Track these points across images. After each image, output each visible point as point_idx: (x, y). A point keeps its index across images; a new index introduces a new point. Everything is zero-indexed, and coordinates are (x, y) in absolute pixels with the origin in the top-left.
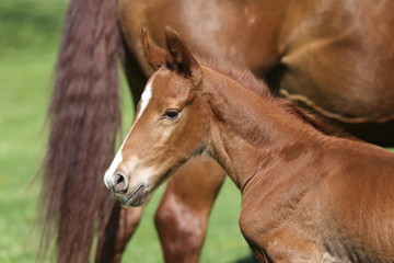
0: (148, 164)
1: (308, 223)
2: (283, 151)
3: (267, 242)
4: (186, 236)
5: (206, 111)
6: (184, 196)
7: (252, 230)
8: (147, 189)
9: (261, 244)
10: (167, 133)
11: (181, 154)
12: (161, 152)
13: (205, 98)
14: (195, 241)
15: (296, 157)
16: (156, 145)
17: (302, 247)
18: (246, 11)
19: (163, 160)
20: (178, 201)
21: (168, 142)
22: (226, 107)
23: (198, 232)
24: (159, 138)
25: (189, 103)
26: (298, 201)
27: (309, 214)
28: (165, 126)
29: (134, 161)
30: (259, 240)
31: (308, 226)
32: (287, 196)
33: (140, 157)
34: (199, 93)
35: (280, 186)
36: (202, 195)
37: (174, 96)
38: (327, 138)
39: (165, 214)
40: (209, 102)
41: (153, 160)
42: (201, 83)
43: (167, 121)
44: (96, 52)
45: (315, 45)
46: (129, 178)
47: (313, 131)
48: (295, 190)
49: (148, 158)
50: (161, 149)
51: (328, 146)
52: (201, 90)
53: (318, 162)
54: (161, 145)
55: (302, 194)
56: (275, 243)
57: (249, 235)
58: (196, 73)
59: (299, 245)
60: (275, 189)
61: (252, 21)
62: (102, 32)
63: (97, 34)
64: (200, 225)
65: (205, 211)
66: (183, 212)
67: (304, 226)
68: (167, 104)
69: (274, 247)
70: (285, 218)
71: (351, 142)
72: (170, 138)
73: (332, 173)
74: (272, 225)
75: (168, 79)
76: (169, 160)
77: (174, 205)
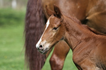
0: (49, 42)
1: (92, 59)
2: (85, 39)
3: (81, 64)
4: (58, 66)
5: (64, 28)
6: (58, 55)
7: (76, 61)
8: (48, 49)
9: (79, 65)
10: (54, 34)
11: (57, 40)
12: (52, 39)
13: (64, 24)
14: (60, 67)
15: (89, 41)
16: (51, 37)
17: (90, 66)
18: (77, 4)
19: (53, 41)
20: (56, 56)
21: (54, 36)
22: (70, 27)
23: (61, 65)
24: (52, 35)
25: (60, 26)
26: (89, 53)
27: (92, 56)
28: (53, 32)
29: (45, 41)
30: (78, 64)
31: (92, 60)
32: (86, 52)
33: (46, 40)
34: (62, 23)
35: (84, 49)
36: (63, 55)
37: (56, 24)
38: (97, 35)
39: (52, 60)
40: (65, 25)
41: (50, 41)
42: (63, 20)
43: (54, 30)
44: (36, 15)
45: (96, 14)
46: (44, 46)
47: (93, 34)
48: (88, 50)
49: (49, 41)
50: (52, 38)
51: (97, 37)
52: (63, 22)
53: (95, 42)
54: (52, 37)
55: (90, 51)
56: (83, 64)
57: (76, 62)
58: (62, 17)
59: (90, 65)
60: (83, 50)
61: (79, 7)
62: (38, 10)
63: (36, 10)
64: (62, 63)
65: (63, 59)
66: (58, 59)
67: (91, 60)
68: (54, 26)
69: (83, 65)
70: (86, 57)
71: (104, 36)
72: (55, 35)
73: (99, 45)
74: (82, 60)
75: (54, 19)
76: (54, 41)
77: (55, 57)
